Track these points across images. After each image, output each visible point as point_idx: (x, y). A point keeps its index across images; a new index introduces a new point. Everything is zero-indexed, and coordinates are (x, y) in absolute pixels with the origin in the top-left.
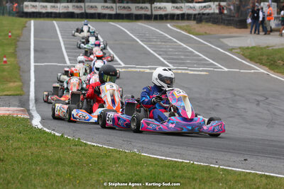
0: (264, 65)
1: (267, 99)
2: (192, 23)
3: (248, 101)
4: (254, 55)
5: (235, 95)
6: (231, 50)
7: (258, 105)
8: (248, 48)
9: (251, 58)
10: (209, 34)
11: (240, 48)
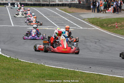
0: (98, 26)
1: (100, 41)
2: (67, 8)
3: (91, 42)
4: (94, 22)
5: (86, 39)
6: (84, 19)
7: (96, 43)
8: (91, 19)
9: (93, 23)
10: (74, 12)
11: (88, 19)
